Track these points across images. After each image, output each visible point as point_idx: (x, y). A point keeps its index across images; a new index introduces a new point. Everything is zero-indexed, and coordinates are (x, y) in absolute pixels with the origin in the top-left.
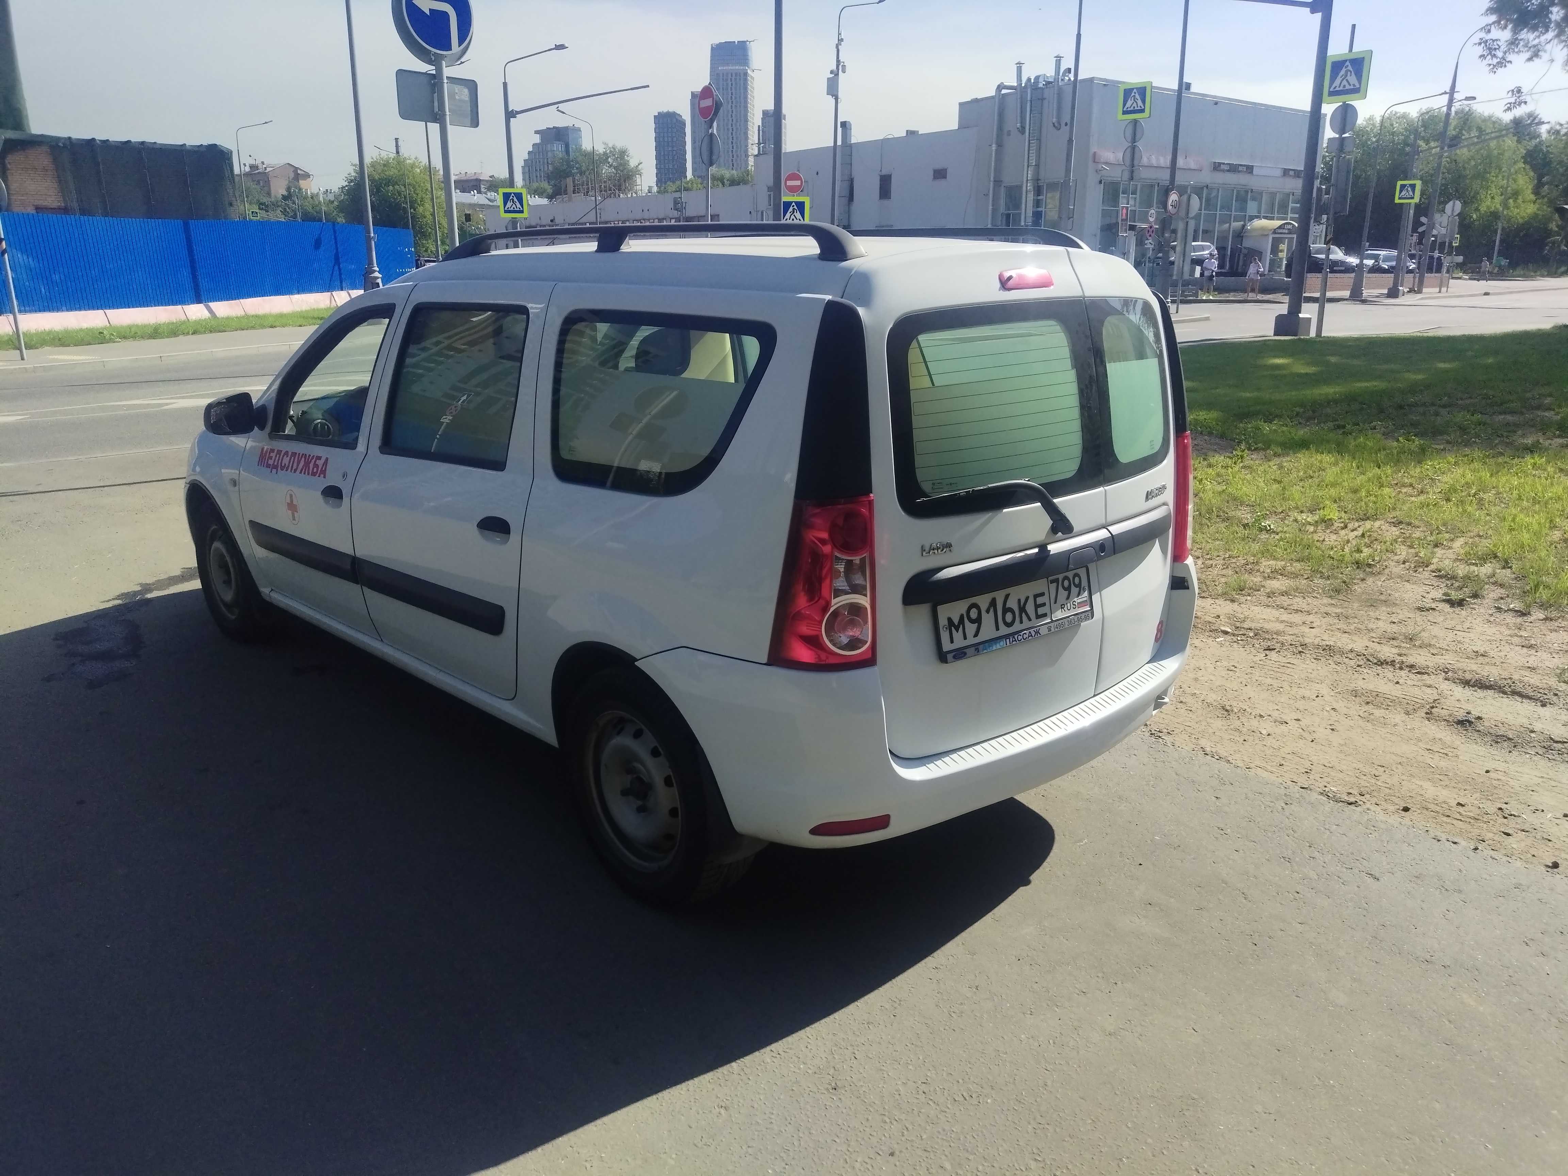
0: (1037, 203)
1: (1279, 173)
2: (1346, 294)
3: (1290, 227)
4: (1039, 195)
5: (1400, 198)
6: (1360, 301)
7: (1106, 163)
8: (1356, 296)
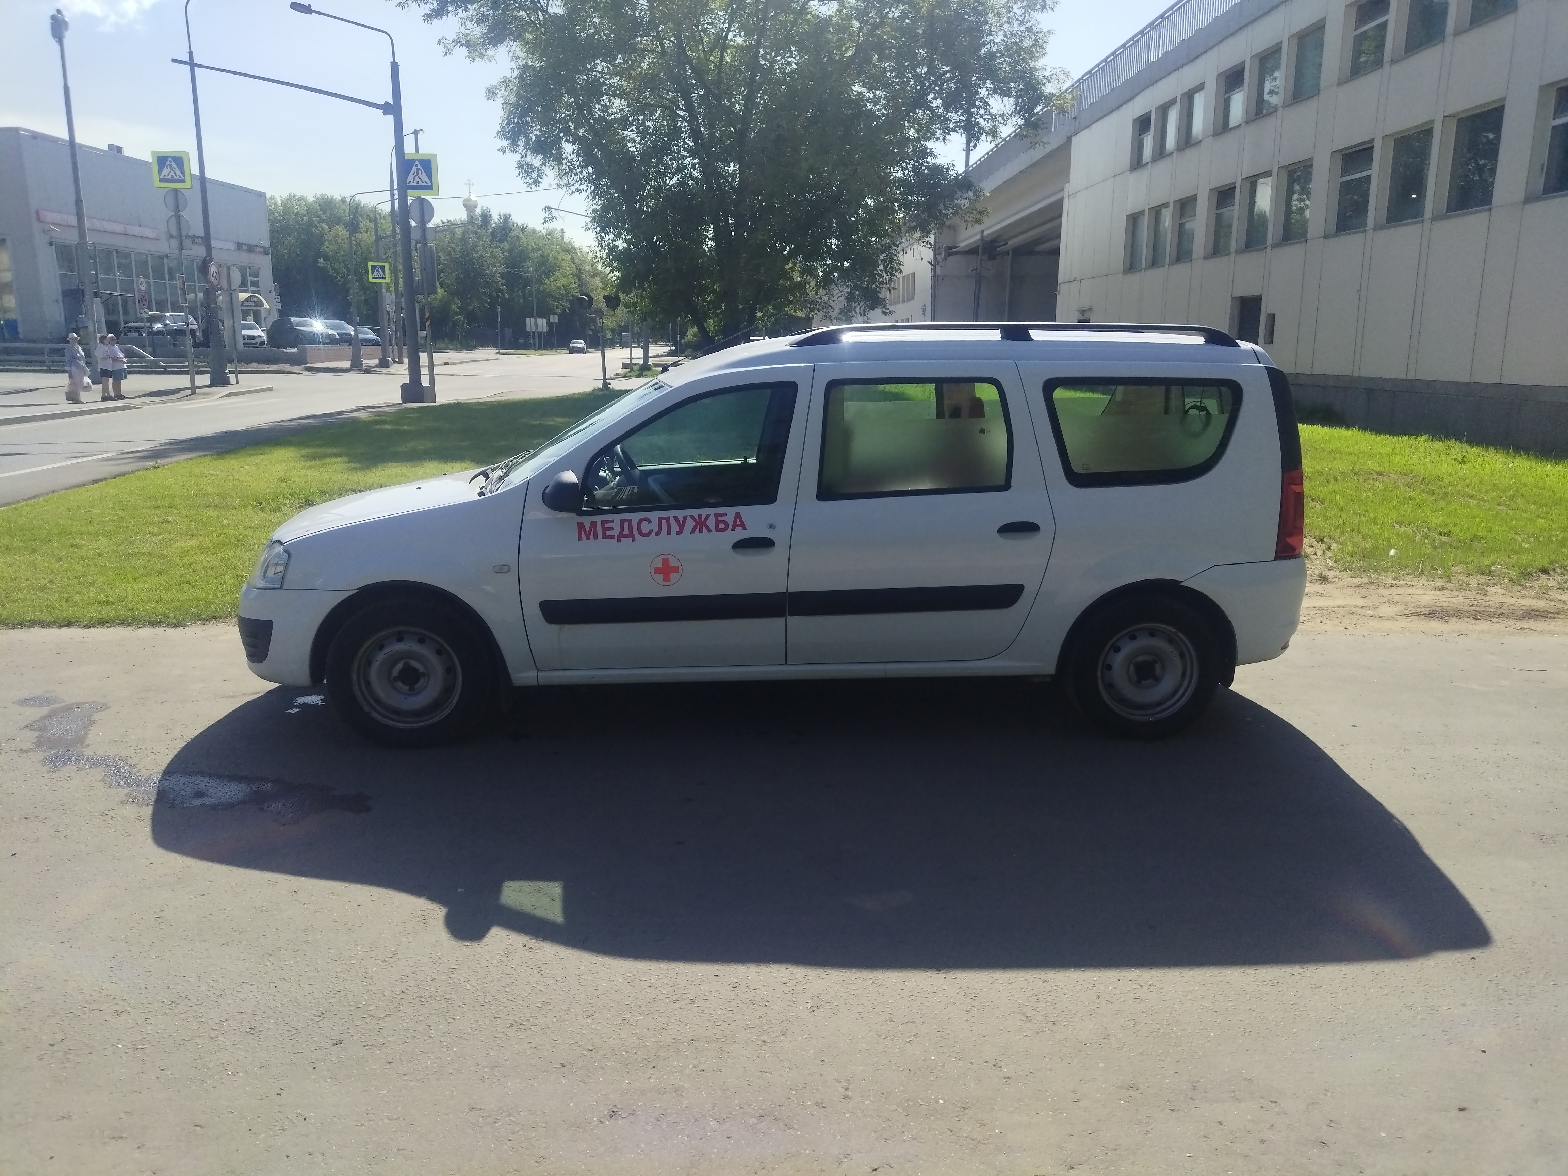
1: (234, 246)
2: (347, 364)
3: (255, 299)
5: (373, 278)
6: (363, 370)
7: (54, 224)
8: (357, 366)
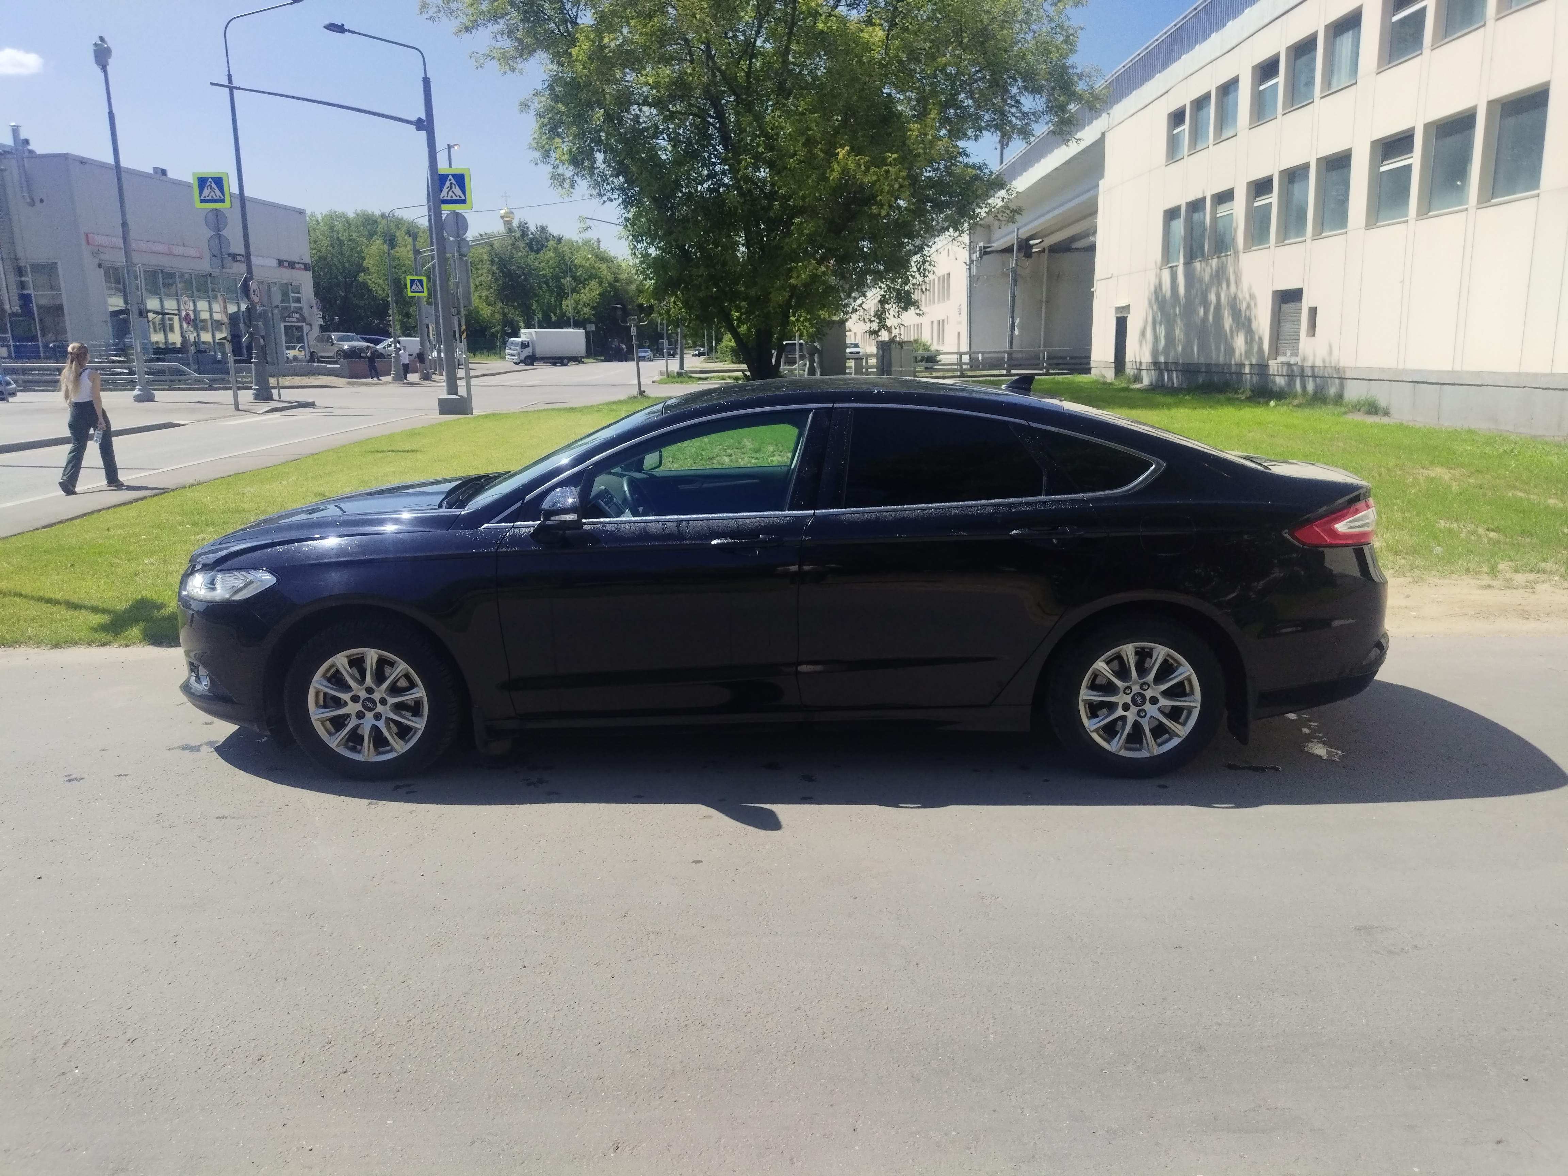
0: (22, 285)
1: (275, 263)
4: (21, 275)
5: (412, 292)
7: (102, 246)
